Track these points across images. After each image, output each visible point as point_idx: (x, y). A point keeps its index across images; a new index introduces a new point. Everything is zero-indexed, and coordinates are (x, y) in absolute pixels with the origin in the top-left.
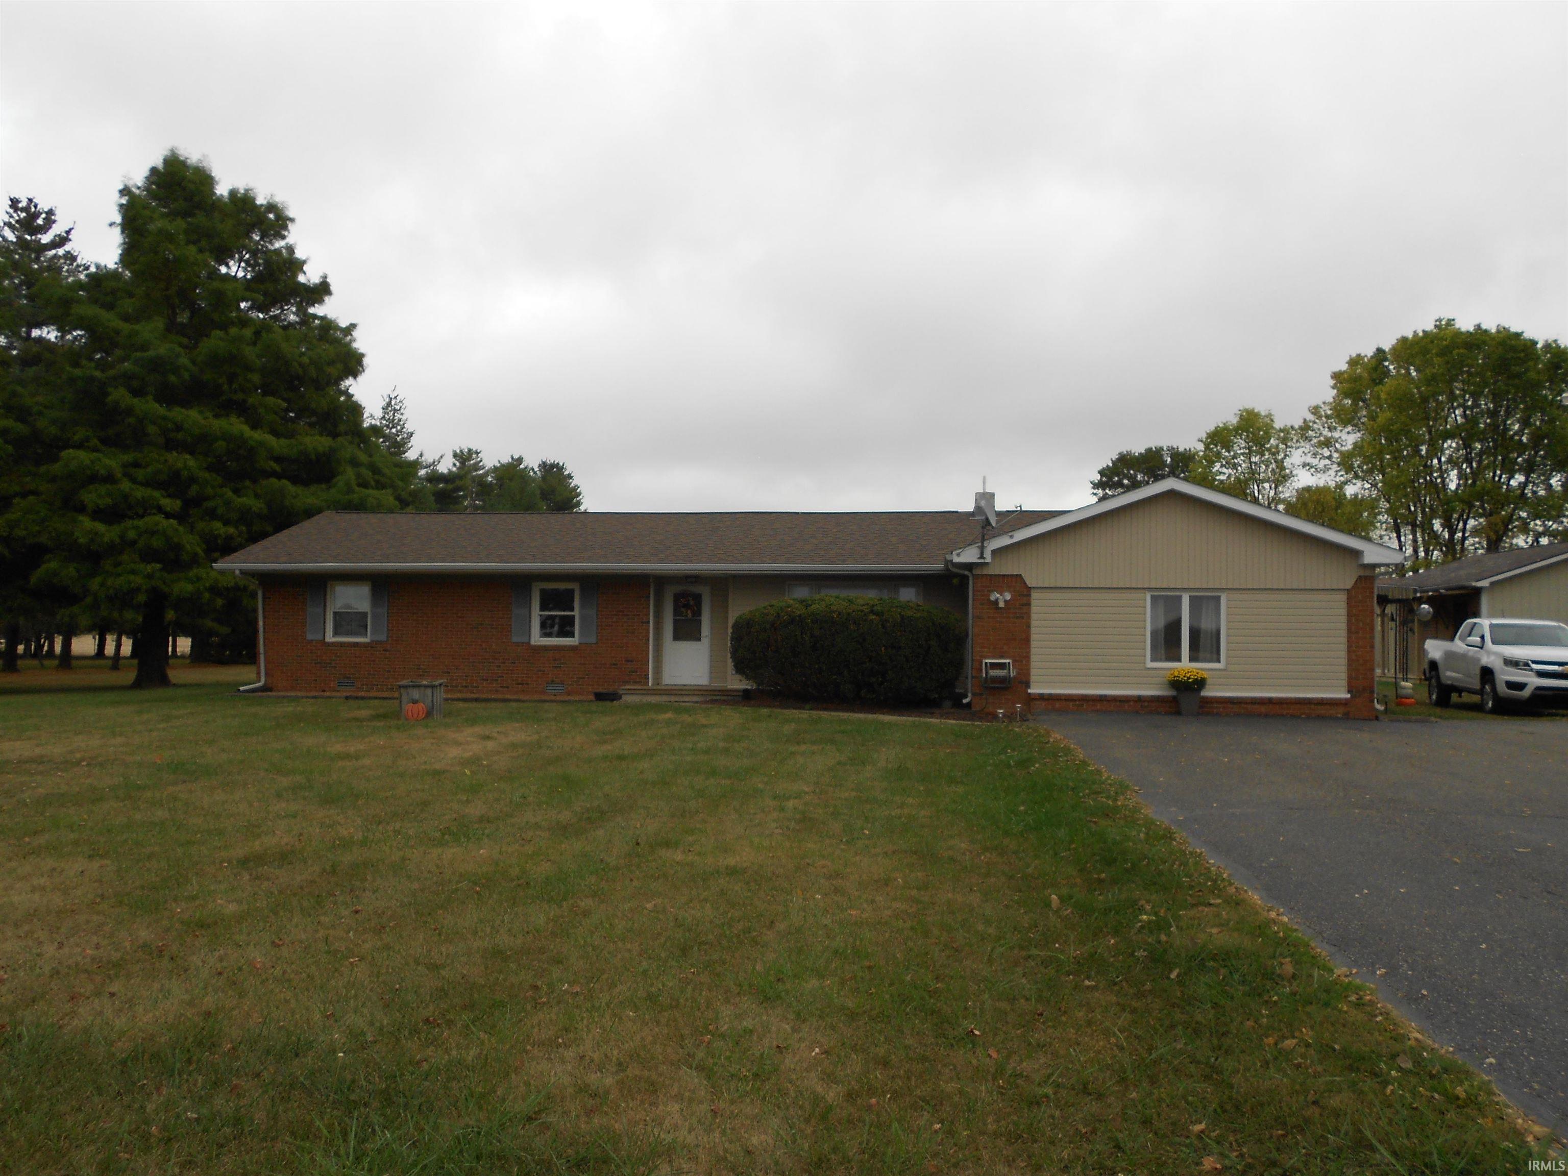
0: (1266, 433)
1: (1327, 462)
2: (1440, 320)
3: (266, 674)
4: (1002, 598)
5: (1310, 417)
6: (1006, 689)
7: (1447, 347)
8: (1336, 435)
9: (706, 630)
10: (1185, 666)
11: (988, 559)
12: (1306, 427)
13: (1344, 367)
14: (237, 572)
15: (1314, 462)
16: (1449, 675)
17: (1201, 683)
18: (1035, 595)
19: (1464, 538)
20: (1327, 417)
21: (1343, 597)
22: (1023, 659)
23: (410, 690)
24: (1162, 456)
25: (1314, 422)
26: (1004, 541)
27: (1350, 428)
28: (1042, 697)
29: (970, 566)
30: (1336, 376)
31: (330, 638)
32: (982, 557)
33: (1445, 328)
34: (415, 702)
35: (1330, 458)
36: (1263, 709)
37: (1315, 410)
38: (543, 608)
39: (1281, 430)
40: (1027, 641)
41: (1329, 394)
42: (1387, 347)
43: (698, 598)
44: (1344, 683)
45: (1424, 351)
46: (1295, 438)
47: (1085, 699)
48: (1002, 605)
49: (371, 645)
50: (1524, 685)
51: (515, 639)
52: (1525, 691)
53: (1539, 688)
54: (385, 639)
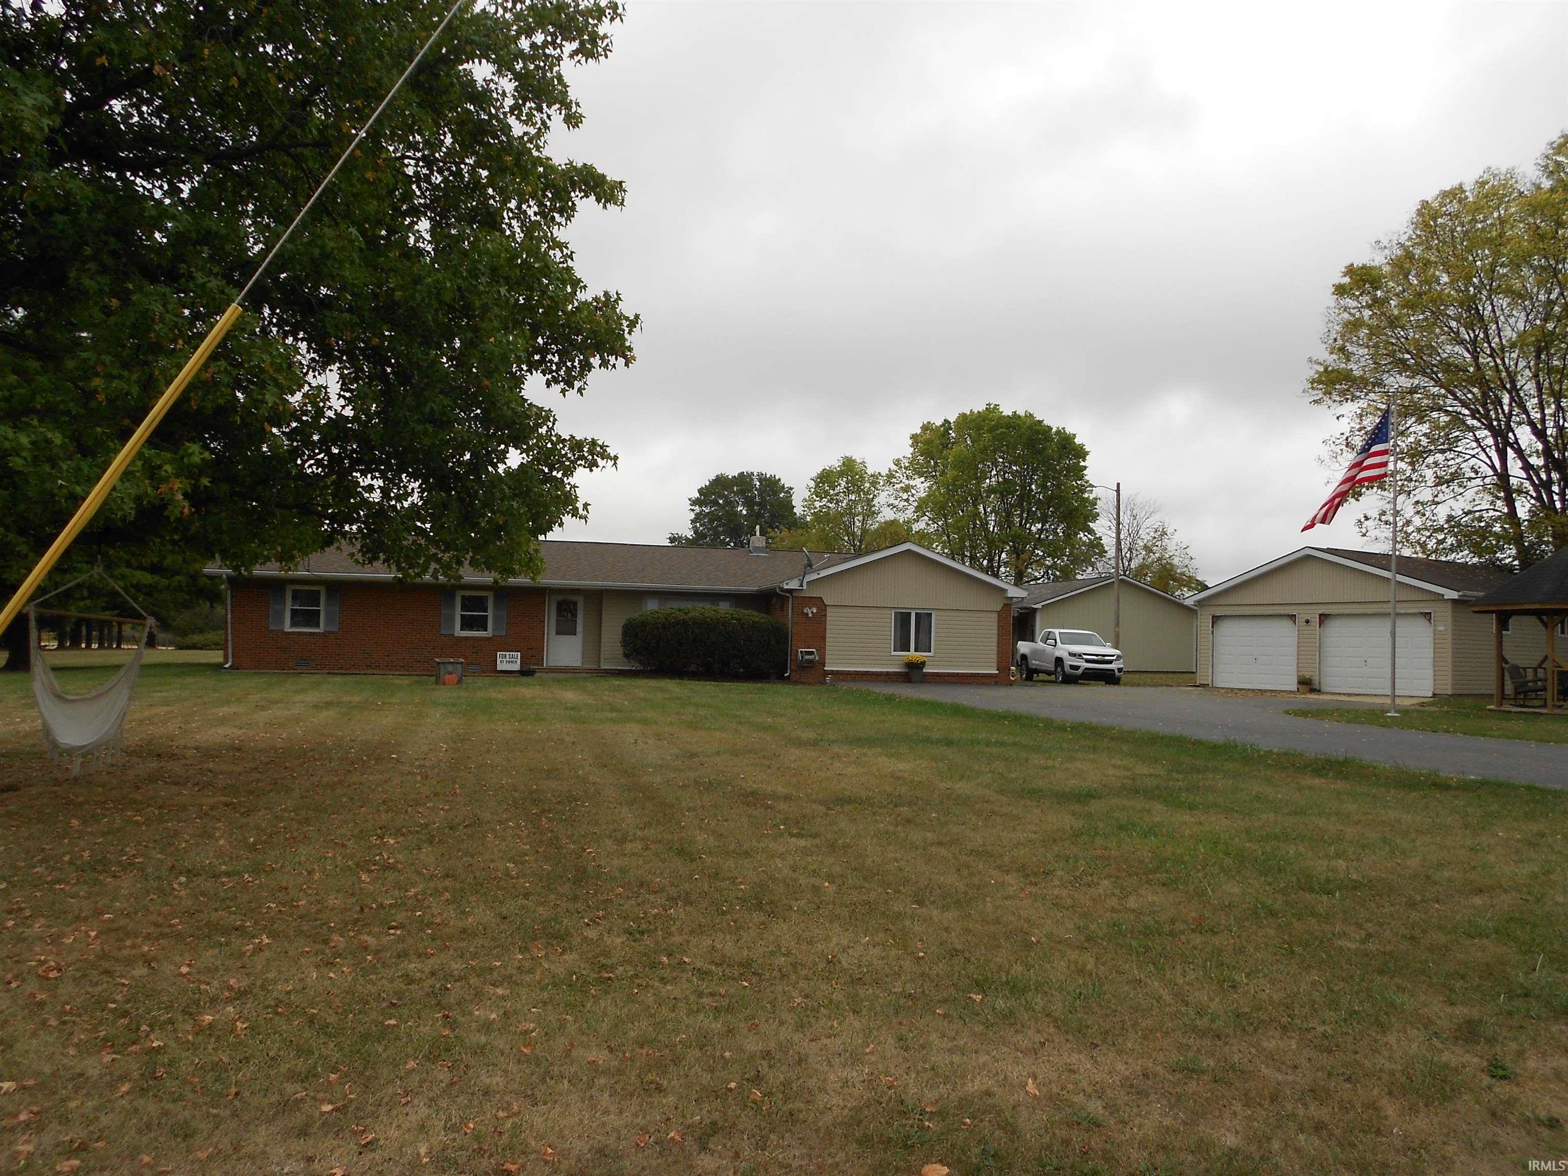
0: (861, 477)
1: (906, 504)
2: (989, 405)
3: (233, 656)
4: (811, 611)
5: (894, 468)
6: (812, 667)
7: (994, 426)
8: (912, 483)
9: (580, 628)
10: (913, 655)
11: (805, 588)
12: (890, 476)
13: (919, 431)
14: (224, 576)
15: (896, 503)
16: (1034, 663)
17: (923, 664)
18: (828, 609)
19: (999, 567)
20: (906, 468)
21: (995, 615)
22: (822, 650)
23: (447, 666)
24: (753, 480)
25: (896, 472)
26: (814, 576)
27: (923, 479)
28: (832, 672)
29: (791, 591)
30: (914, 437)
31: (288, 629)
32: (801, 586)
33: (992, 410)
34: (450, 673)
35: (907, 500)
36: (954, 680)
37: (897, 463)
38: (462, 610)
39: (872, 476)
40: (824, 638)
41: (908, 451)
42: (952, 420)
43: (575, 604)
44: (995, 665)
45: (979, 428)
46: (882, 483)
47: (857, 673)
48: (810, 615)
49: (325, 635)
50: (1079, 667)
51: (443, 632)
52: (1080, 671)
53: (1087, 669)
54: (336, 630)
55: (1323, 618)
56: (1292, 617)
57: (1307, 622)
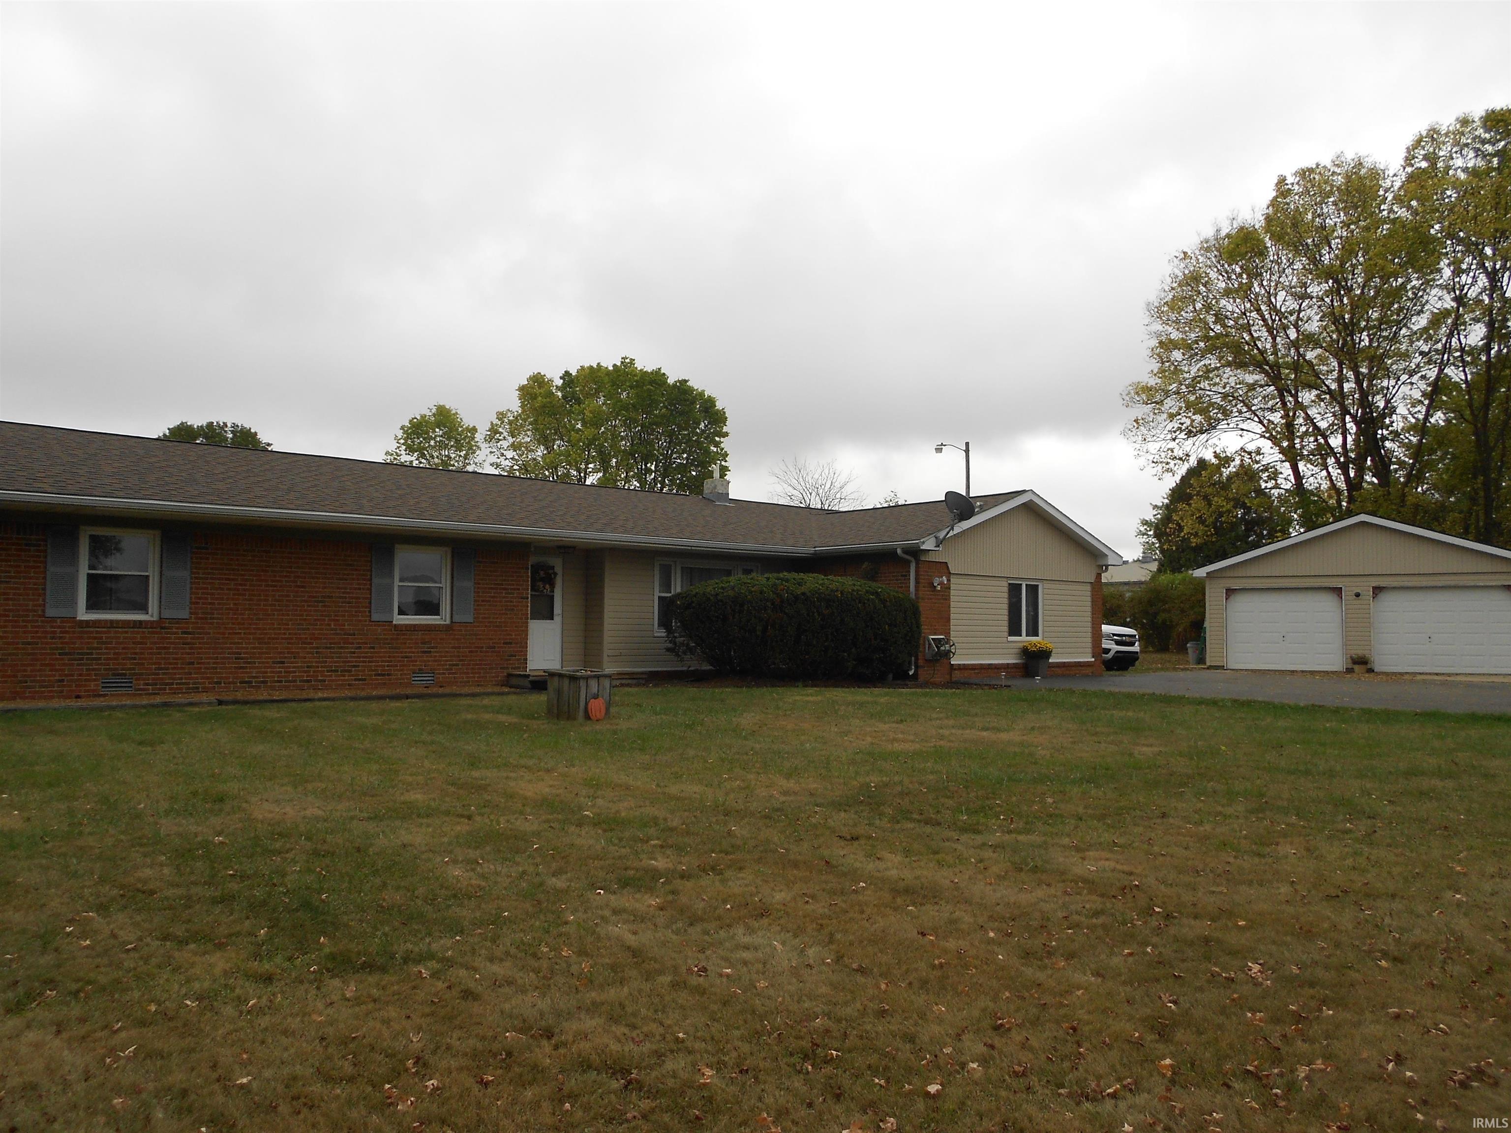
4: (940, 582)
6: (938, 661)
9: (557, 610)
10: (1024, 639)
11: (940, 547)
18: (953, 582)
21: (1089, 587)
22: (948, 636)
26: (948, 533)
31: (83, 614)
32: (937, 545)
36: (1060, 671)
40: (949, 619)
44: (1090, 650)
47: (981, 667)
48: (939, 587)
49: (160, 624)
50: (1110, 650)
51: (375, 617)
52: (1110, 655)
53: (1117, 652)
54: (186, 616)
55: (1378, 590)
56: (1338, 591)
57: (1358, 595)
